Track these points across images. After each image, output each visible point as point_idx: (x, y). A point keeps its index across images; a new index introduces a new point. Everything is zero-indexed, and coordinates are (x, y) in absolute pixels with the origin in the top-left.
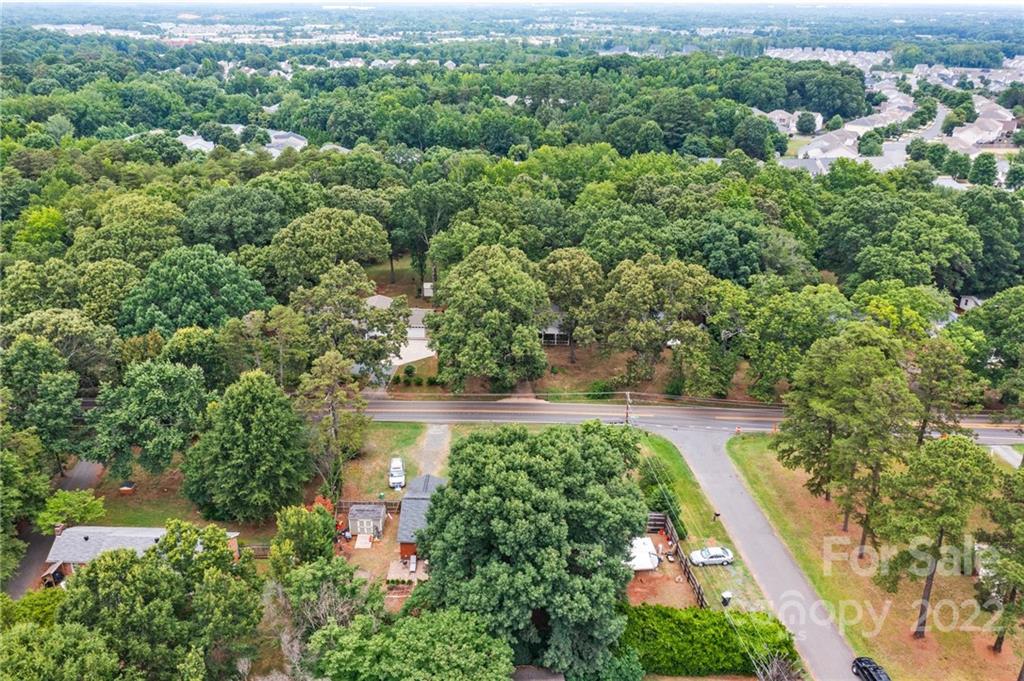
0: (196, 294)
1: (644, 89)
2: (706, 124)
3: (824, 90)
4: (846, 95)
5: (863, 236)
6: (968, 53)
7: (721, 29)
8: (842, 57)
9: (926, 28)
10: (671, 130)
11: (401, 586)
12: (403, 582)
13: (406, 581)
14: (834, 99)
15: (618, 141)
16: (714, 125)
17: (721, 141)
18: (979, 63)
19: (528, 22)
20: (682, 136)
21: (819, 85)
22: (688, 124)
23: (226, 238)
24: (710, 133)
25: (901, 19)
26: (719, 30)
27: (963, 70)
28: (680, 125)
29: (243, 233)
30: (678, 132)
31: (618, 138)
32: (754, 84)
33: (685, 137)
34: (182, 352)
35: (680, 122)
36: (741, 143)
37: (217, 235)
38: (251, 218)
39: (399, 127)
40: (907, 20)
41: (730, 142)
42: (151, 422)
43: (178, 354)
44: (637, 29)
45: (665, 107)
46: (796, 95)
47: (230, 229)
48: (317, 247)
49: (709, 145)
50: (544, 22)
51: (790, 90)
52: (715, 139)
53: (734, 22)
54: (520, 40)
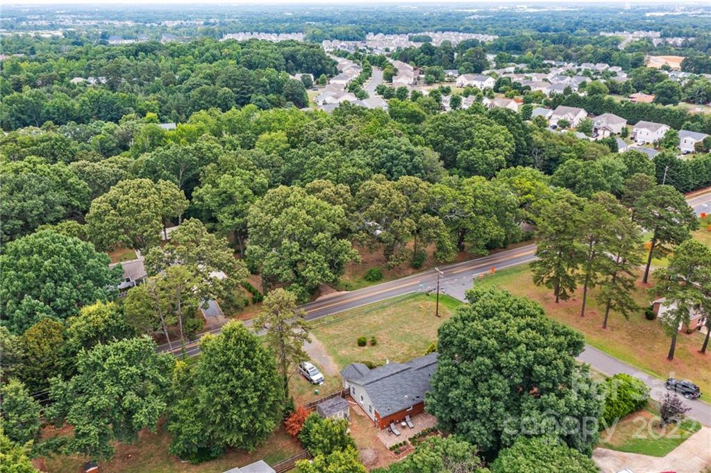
0: (68, 276)
1: (182, 65)
2: (262, 86)
3: (309, 58)
4: (323, 61)
5: (455, 145)
6: (346, 32)
7: (180, 22)
8: (283, 37)
9: (310, 17)
10: (238, 93)
11: (401, 448)
12: (401, 445)
13: (402, 443)
14: (316, 64)
15: (203, 104)
16: (268, 87)
17: (274, 97)
18: (354, 38)
19: (21, 20)
20: (247, 96)
21: (305, 55)
22: (249, 88)
23: (21, 222)
24: (266, 93)
25: (289, 12)
26: (179, 22)
27: (356, 42)
28: (244, 89)
29: (36, 215)
30: (244, 93)
31: (202, 102)
32: (263, 57)
33: (250, 97)
34: (101, 329)
35: (243, 86)
36: (290, 97)
37: (10, 221)
38: (39, 200)
39: (16, 110)
40: (293, 13)
41: (282, 98)
42: (131, 397)
43: (97, 332)
44: (117, 24)
45: (230, 78)
46: (291, 63)
47: (22, 214)
48: (146, 213)
49: (269, 101)
50: (35, 20)
51: (287, 60)
52: (271, 96)
53: (184, 17)
54: (32, 34)
